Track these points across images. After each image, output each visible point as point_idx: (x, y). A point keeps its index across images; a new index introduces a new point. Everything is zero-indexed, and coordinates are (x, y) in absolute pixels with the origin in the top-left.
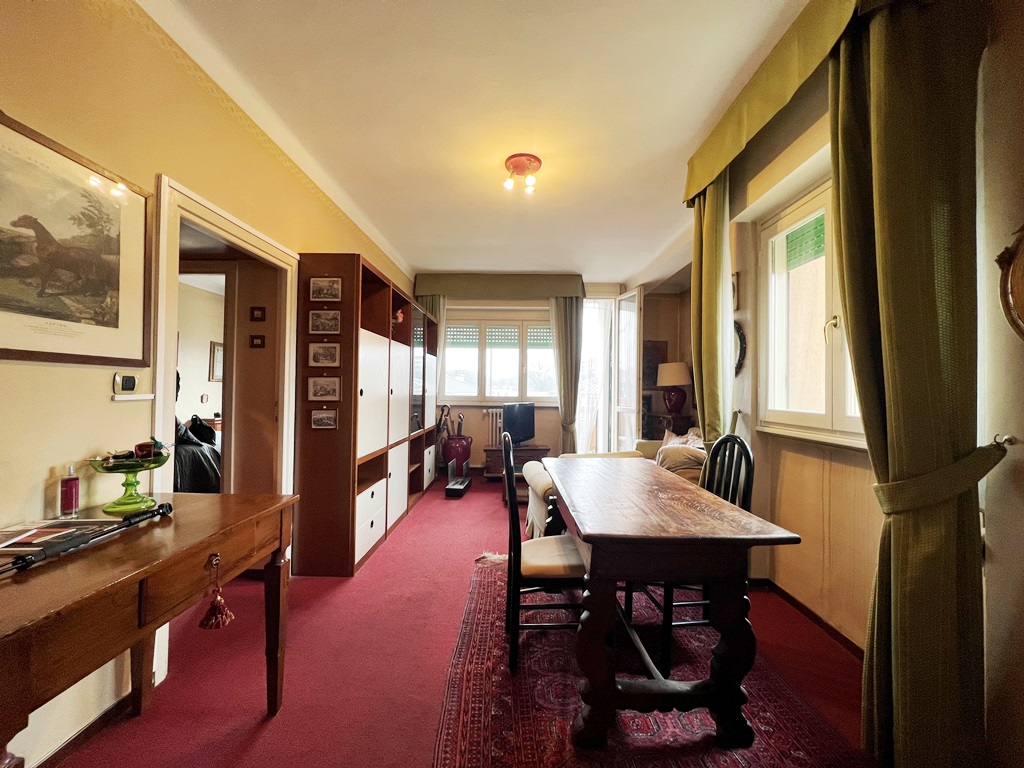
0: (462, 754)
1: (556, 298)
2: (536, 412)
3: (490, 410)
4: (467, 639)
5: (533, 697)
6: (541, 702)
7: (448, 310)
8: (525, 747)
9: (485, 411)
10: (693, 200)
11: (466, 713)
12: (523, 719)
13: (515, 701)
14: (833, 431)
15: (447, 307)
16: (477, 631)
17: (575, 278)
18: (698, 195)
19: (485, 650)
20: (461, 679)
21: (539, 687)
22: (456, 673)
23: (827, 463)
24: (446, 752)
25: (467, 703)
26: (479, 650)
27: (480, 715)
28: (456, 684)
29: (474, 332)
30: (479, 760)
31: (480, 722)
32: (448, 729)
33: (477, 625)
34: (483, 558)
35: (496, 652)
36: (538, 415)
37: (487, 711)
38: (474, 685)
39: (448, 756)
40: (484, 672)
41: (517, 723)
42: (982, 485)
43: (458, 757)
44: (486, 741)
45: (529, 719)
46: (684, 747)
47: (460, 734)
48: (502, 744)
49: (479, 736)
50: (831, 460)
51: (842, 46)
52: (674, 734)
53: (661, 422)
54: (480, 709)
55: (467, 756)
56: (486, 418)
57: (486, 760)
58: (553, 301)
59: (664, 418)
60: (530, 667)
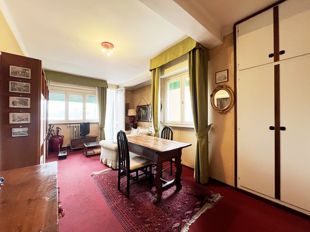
0: (131, 222)
1: (98, 87)
2: (90, 125)
3: (71, 125)
4: (108, 197)
5: (138, 201)
6: (141, 201)
7: (51, 86)
8: (145, 212)
9: (69, 125)
10: (152, 70)
11: (124, 213)
12: (139, 207)
13: (134, 204)
14: (182, 124)
15: (51, 84)
16: (109, 194)
17: (105, 82)
18: (154, 69)
19: (116, 197)
20: (115, 207)
21: (138, 198)
22: (113, 207)
23: (179, 131)
24: (127, 225)
25: (122, 212)
26: (114, 198)
27: (128, 212)
28: (114, 209)
29: (63, 95)
30: (136, 221)
31: (129, 213)
32: (122, 219)
33: (108, 192)
34: (93, 174)
35: (119, 196)
36: (91, 126)
37: (130, 210)
38: (120, 206)
39: (128, 225)
40: (120, 202)
41: (139, 208)
42: (209, 132)
43: (130, 223)
44: (135, 216)
45: (141, 206)
46: (173, 194)
47: (127, 219)
48: (139, 214)
49: (132, 216)
50: (180, 130)
51: (191, 51)
52: (170, 193)
53: (129, 126)
54: (127, 210)
55: (133, 222)
56: (69, 128)
57: (138, 219)
58: (97, 88)
59: (130, 124)
60: (132, 195)
